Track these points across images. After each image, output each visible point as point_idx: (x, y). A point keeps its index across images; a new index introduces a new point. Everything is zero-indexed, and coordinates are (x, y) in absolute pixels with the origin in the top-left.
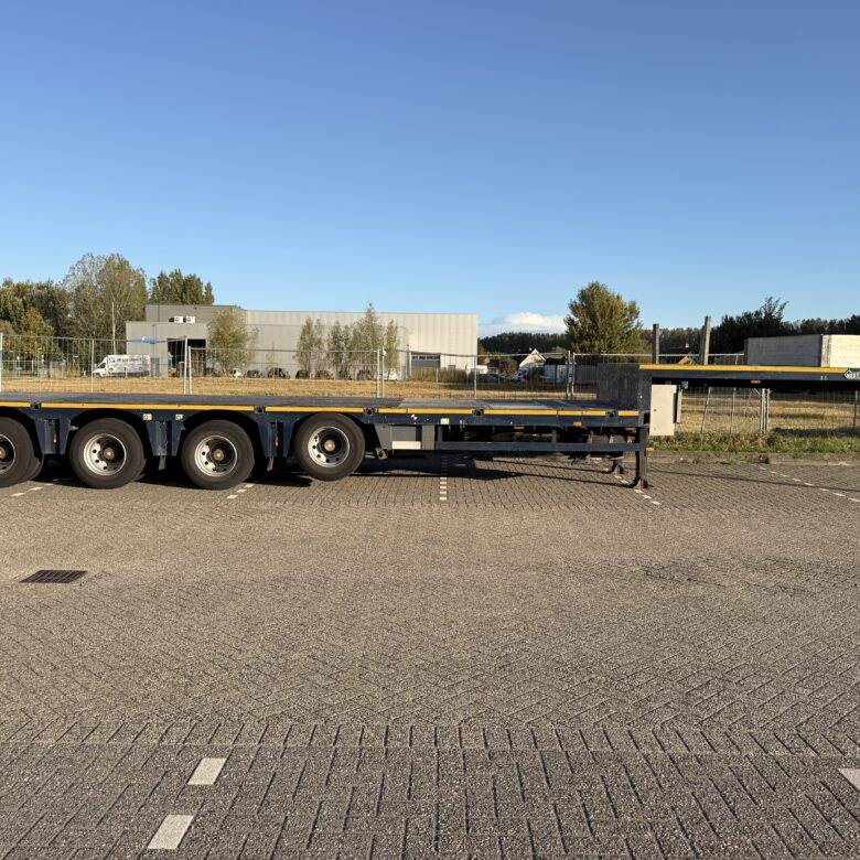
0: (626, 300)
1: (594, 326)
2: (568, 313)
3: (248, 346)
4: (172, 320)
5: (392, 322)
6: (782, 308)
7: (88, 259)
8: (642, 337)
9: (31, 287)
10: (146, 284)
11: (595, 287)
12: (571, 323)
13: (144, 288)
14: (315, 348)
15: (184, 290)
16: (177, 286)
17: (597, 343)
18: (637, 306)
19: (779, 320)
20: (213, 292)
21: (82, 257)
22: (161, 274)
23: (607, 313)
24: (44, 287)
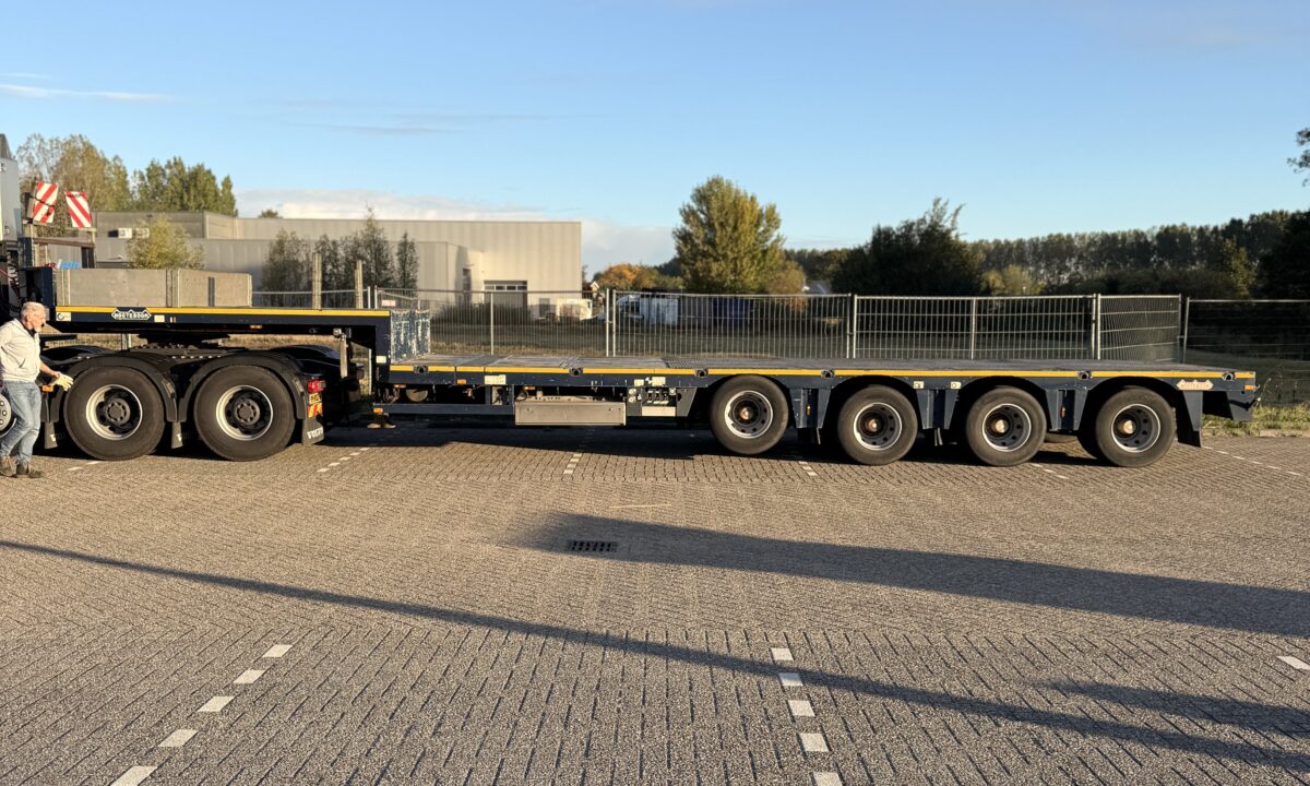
0: (763, 203)
1: (711, 241)
4: (114, 234)
5: (405, 236)
7: (35, 143)
8: (787, 260)
10: (128, 178)
11: (715, 183)
12: (685, 237)
13: (125, 185)
15: (186, 188)
16: (177, 181)
17: (716, 266)
18: (777, 211)
19: (949, 231)
20: (234, 191)
21: (25, 141)
22: (152, 165)
23: (731, 222)
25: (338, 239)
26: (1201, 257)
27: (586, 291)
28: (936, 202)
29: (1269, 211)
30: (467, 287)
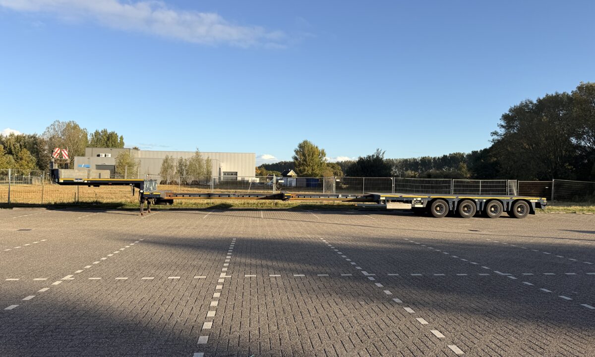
0: (320, 148)
1: (305, 160)
2: (294, 154)
3: (135, 169)
4: (99, 156)
5: (208, 157)
7: (57, 123)
8: (328, 166)
9: (24, 137)
10: (88, 136)
11: (305, 142)
12: (296, 158)
13: (87, 138)
14: (169, 170)
15: (108, 139)
16: (105, 137)
17: (306, 168)
18: (325, 151)
19: (381, 159)
20: (124, 141)
21: (53, 122)
22: (96, 131)
23: (311, 154)
24: (32, 137)
25: (187, 158)
28: (378, 150)
30: (220, 174)
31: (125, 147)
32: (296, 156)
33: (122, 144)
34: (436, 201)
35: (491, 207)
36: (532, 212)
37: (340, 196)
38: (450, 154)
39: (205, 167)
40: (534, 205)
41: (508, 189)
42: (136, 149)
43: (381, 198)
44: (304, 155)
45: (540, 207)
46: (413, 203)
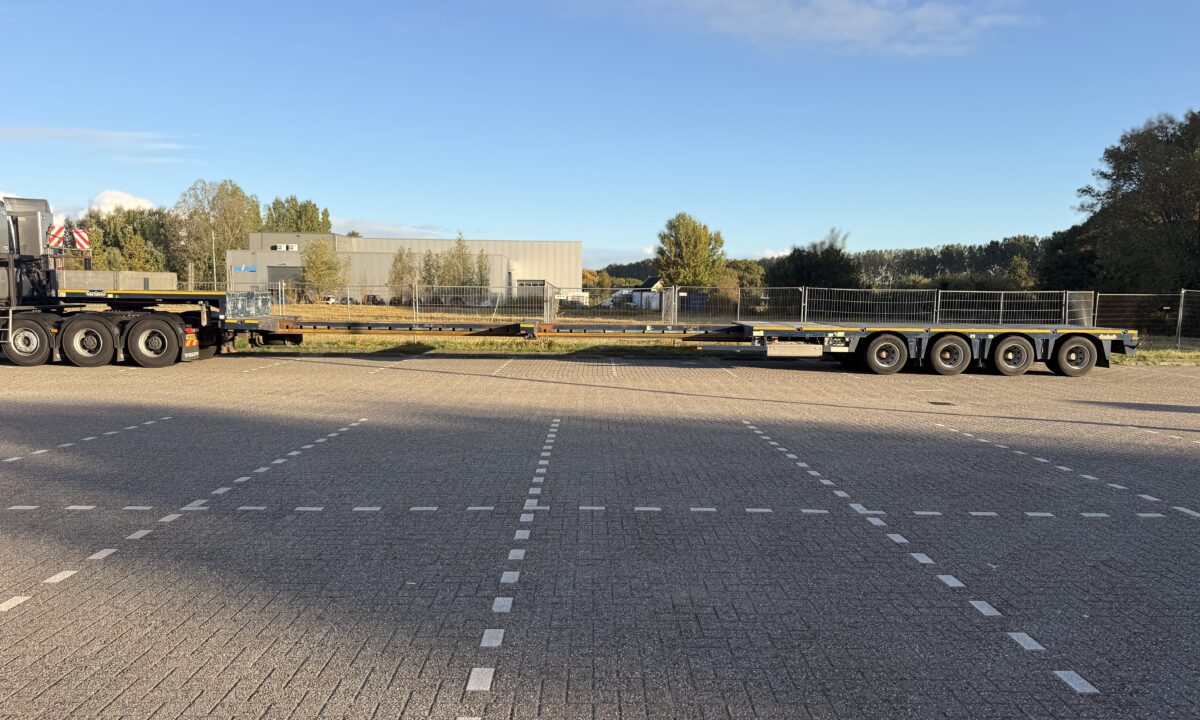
0: (712, 230)
1: (680, 255)
2: (658, 243)
3: (340, 273)
4: (274, 248)
5: (482, 251)
6: (845, 238)
7: (200, 185)
8: (727, 266)
9: (142, 213)
10: (261, 210)
11: (681, 217)
12: (661, 252)
13: (258, 214)
14: (406, 277)
15: (300, 217)
16: (293, 212)
17: (682, 271)
18: (721, 235)
19: (840, 249)
20: (330, 219)
21: (193, 183)
22: (276, 200)
23: (692, 242)
24: (154, 214)
25: (438, 252)
26: (970, 266)
27: (585, 288)
29: (1016, 236)
30: (510, 284)
31: (333, 230)
32: (662, 246)
33: (327, 225)
34: (879, 338)
35: (1008, 351)
36: (1103, 362)
37: (648, 328)
38: (1005, 239)
39: (477, 270)
40: (1107, 348)
41: (1066, 312)
42: (353, 235)
43: (755, 334)
44: (678, 244)
45: (1124, 352)
46: (826, 344)
